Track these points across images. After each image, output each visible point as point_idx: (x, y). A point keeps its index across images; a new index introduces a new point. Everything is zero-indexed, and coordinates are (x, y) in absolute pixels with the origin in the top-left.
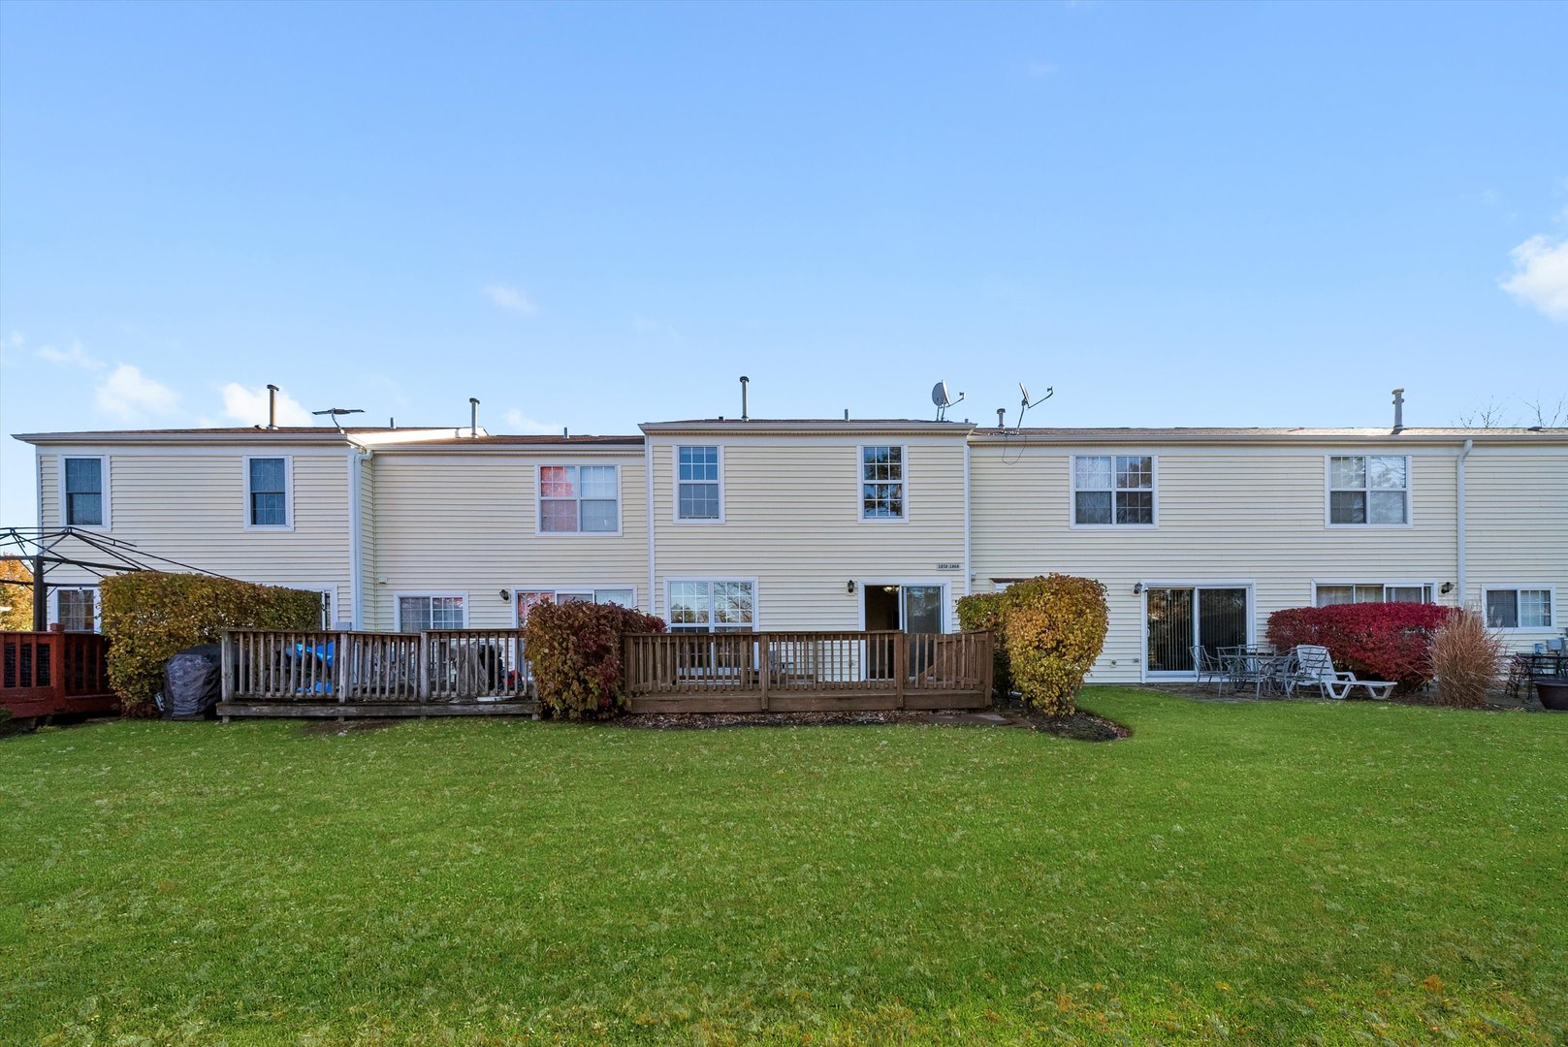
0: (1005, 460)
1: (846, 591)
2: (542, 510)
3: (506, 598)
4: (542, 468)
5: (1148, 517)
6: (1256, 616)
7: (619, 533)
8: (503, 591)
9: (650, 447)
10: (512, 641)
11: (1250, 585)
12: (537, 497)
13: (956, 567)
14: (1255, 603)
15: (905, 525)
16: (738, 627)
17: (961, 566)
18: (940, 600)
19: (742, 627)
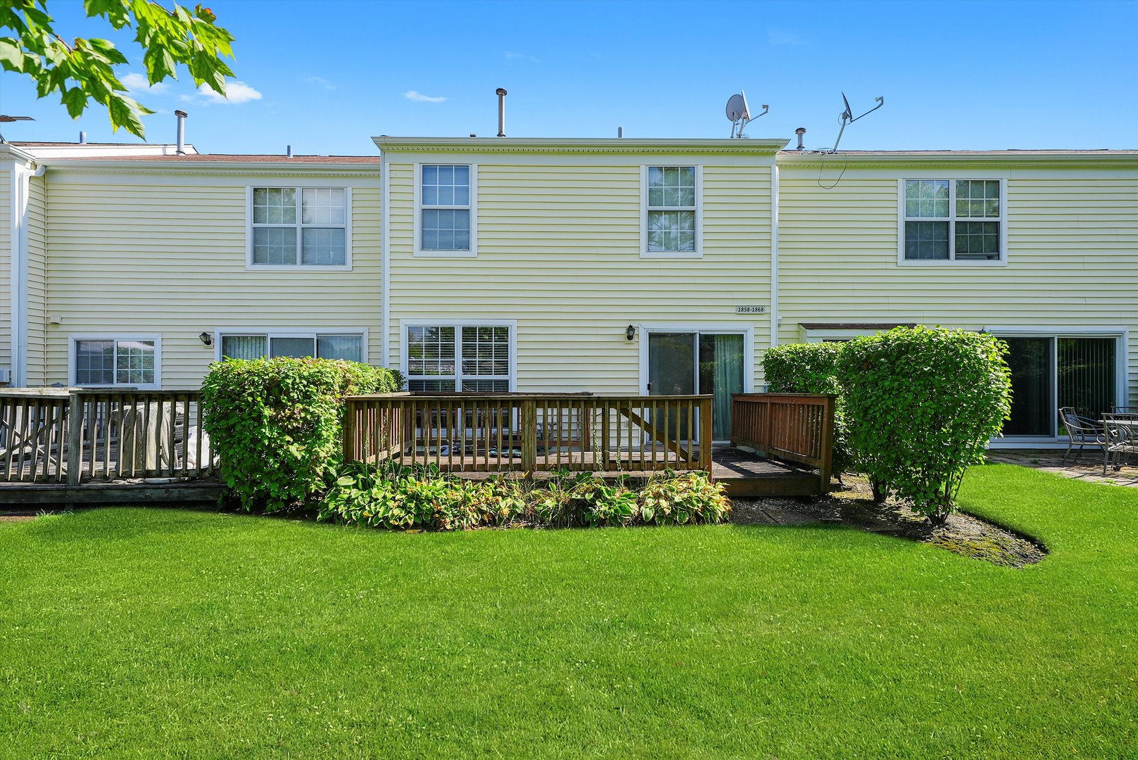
0: (822, 183)
1: (624, 338)
2: (255, 241)
3: (208, 343)
4: (255, 190)
5: (993, 251)
6: (1128, 371)
7: (348, 267)
8: (204, 334)
9: (387, 165)
10: (194, 406)
11: (1121, 334)
12: (249, 224)
13: (759, 310)
14: (1127, 354)
15: (698, 261)
16: (491, 381)
17: (767, 310)
18: (742, 350)
19: (496, 381)
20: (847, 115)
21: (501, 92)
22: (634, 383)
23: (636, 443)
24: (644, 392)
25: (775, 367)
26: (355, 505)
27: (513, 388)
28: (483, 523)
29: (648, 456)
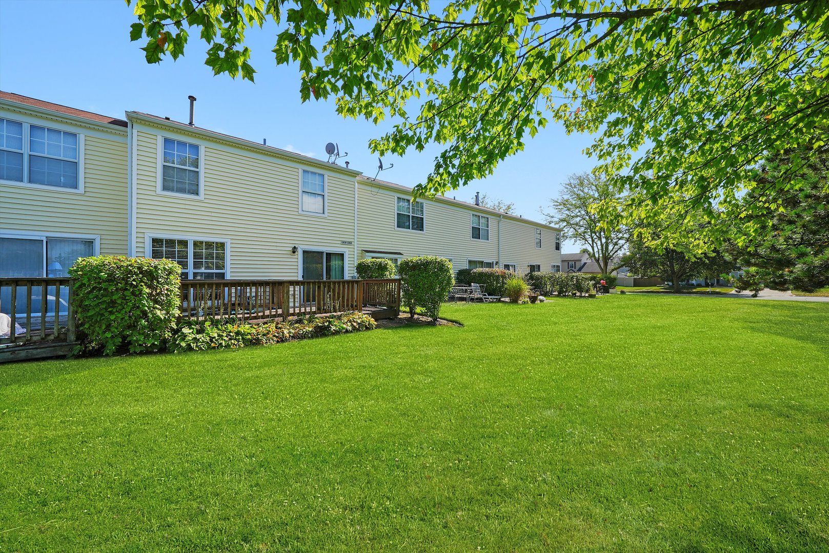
0: (372, 193)
1: (291, 253)
5: (421, 228)
7: (80, 191)
9: (135, 131)
13: (350, 243)
15: (325, 218)
16: (213, 273)
17: (353, 243)
18: (343, 260)
19: (216, 273)
20: (381, 167)
21: (192, 99)
22: (296, 274)
23: (297, 304)
24: (300, 279)
25: (361, 268)
26: (200, 342)
27: (228, 277)
28: (278, 342)
29: (303, 310)
